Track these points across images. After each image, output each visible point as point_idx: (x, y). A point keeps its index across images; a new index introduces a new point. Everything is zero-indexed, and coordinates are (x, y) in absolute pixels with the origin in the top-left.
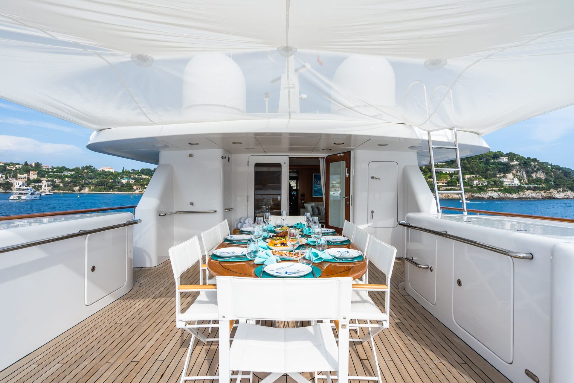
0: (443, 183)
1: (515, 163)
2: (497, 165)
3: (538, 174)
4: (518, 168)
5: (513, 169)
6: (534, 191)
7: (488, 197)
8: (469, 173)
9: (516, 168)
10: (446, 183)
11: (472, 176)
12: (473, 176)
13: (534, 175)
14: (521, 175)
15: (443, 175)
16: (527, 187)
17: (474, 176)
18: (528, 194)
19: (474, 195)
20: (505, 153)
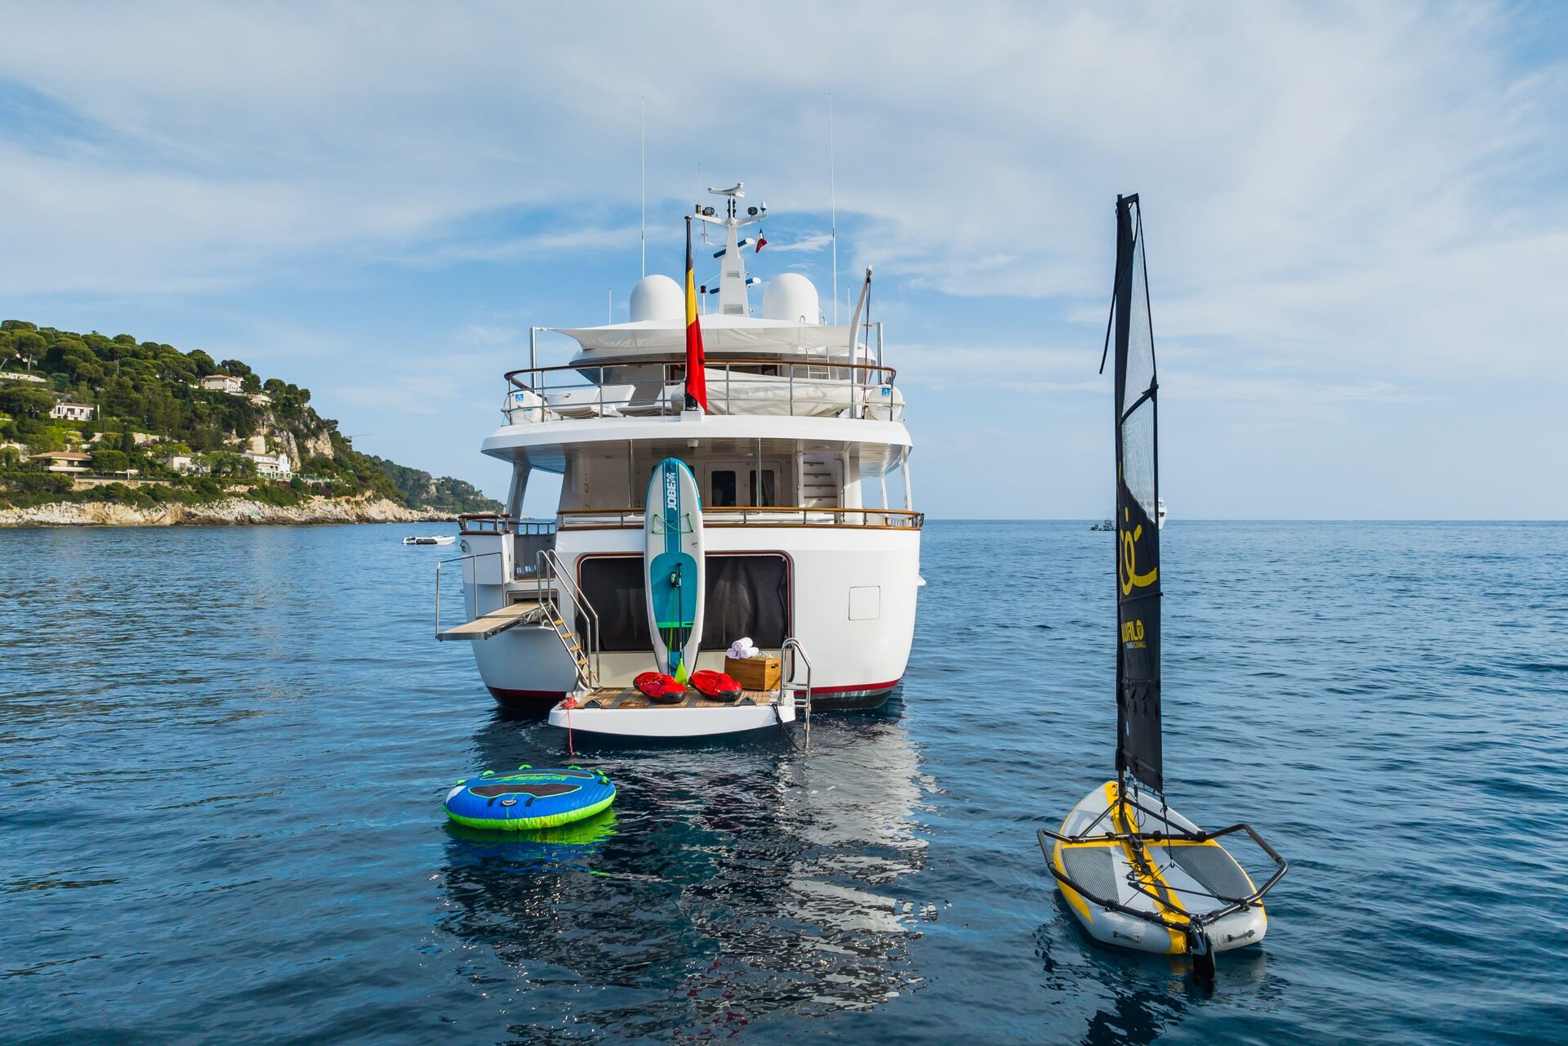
0: (71, 463)
1: (261, 399)
2: (212, 400)
3: (320, 442)
4: (272, 418)
5: (261, 422)
6: (328, 497)
7: (236, 518)
8: (140, 426)
9: (269, 419)
10: (82, 463)
11: (152, 437)
12: (154, 437)
13: (310, 444)
14: (285, 443)
15: (54, 429)
16: (313, 484)
17: (157, 438)
18: (319, 506)
19: (193, 510)
20: (217, 362)
